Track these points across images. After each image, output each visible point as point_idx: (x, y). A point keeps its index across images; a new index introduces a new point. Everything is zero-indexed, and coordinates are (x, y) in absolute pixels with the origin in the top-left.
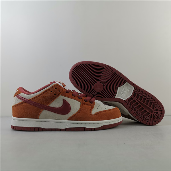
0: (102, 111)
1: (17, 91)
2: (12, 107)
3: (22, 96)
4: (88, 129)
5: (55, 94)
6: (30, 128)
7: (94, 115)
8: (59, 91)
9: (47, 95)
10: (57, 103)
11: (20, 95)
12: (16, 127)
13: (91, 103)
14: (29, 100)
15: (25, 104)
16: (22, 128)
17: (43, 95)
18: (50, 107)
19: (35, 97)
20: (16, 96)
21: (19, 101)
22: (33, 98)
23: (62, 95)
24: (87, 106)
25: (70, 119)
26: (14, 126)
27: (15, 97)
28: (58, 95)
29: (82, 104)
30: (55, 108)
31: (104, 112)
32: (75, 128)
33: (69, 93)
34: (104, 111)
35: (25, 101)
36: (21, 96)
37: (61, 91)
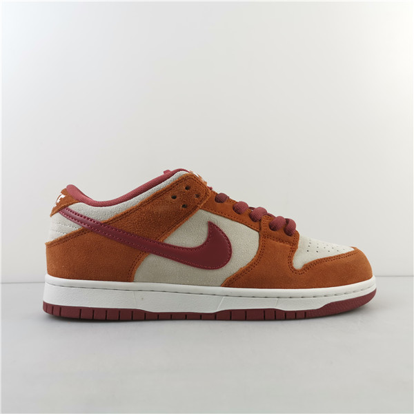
0: (321, 259)
1: (63, 196)
2: (45, 247)
3: (79, 212)
4: (286, 312)
5: (184, 206)
6: (106, 310)
7: (301, 270)
8: (198, 196)
9: (160, 209)
10: (190, 235)
11: (73, 209)
12: (61, 308)
13: (288, 234)
14: (101, 224)
15: (89, 237)
16: (81, 309)
17: (149, 207)
18: (170, 246)
19: (122, 215)
20: (58, 211)
21: (71, 227)
22: (114, 219)
23: (206, 208)
24: (279, 244)
25: (231, 282)
26: (53, 307)
27: (58, 214)
28: (195, 209)
29: (263, 237)
30: (183, 248)
31: (328, 263)
32: (246, 311)
33: (225, 203)
34: (327, 258)
35: (90, 228)
36: (76, 211)
37: (203, 195)
